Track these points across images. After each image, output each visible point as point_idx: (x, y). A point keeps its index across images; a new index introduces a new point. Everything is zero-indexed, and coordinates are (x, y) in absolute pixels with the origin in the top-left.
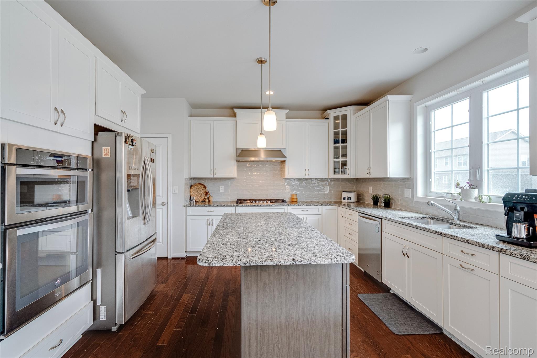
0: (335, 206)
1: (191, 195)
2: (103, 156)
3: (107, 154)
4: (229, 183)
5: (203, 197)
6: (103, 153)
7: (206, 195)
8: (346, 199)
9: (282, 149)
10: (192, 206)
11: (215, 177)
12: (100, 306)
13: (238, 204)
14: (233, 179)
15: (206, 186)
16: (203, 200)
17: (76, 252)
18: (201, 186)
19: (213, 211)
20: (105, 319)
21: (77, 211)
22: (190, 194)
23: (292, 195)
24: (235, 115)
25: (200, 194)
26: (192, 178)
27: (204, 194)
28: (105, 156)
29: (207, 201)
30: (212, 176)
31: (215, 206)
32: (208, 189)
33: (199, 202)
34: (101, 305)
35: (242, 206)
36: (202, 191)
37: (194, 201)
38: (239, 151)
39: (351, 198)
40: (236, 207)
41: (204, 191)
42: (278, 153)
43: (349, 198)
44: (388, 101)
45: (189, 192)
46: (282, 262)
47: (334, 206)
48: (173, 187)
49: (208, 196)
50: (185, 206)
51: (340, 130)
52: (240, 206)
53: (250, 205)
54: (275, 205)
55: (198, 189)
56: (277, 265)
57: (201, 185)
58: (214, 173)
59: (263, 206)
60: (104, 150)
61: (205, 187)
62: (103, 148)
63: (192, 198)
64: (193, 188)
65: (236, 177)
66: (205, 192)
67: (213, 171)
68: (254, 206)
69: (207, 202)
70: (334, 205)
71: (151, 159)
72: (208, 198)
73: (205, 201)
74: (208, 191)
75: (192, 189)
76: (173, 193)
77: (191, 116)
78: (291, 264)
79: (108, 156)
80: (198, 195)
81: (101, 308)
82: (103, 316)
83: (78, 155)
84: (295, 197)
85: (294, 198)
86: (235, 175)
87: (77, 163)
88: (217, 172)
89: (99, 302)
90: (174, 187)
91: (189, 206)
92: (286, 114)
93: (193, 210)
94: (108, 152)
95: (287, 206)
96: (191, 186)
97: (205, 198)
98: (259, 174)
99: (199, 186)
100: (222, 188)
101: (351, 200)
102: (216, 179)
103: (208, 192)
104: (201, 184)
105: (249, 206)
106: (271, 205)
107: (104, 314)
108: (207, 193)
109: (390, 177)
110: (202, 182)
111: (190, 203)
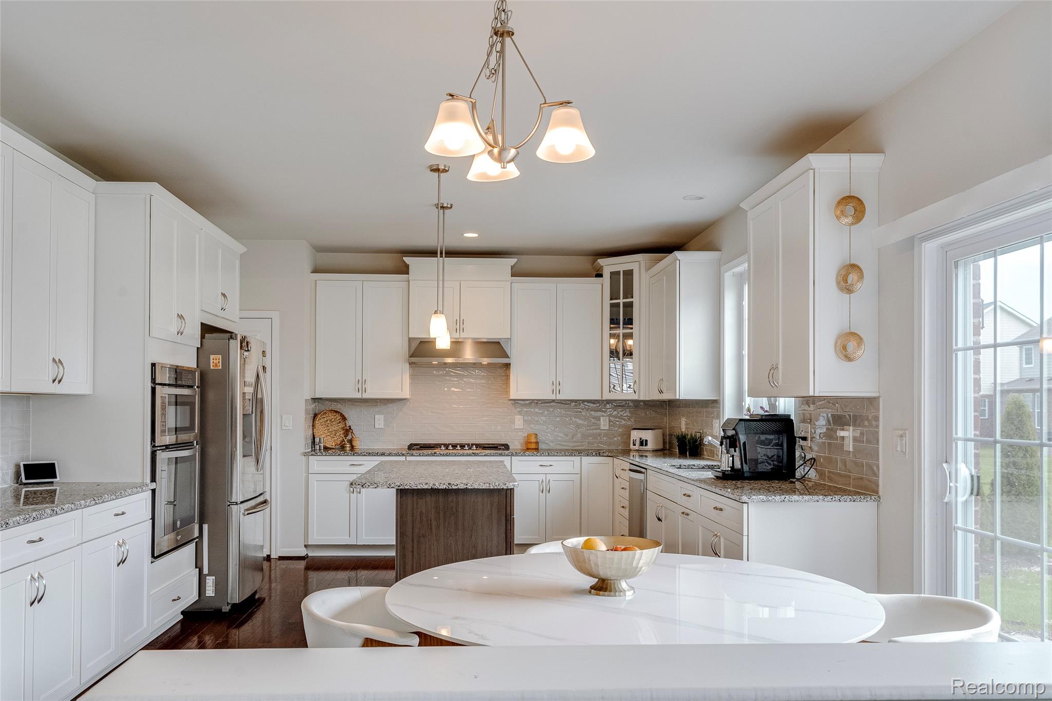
0: (607, 456)
1: (315, 434)
2: (212, 368)
3: (217, 366)
4: (394, 410)
5: (340, 440)
6: (212, 364)
7: (346, 435)
8: (638, 443)
9: (503, 340)
10: (319, 454)
11: (365, 396)
12: (207, 577)
13: (411, 451)
14: (402, 401)
15: (346, 416)
16: (340, 444)
17: (173, 501)
18: (334, 416)
19: (360, 465)
20: (214, 595)
21: (175, 443)
22: (313, 432)
23: (529, 436)
24: (404, 270)
25: (333, 433)
26: (316, 399)
27: (342, 432)
28: (213, 368)
29: (348, 446)
30: (358, 396)
31: (365, 455)
32: (349, 423)
33: (331, 448)
34: (208, 575)
35: (417, 456)
36: (338, 427)
37: (322, 445)
38: (414, 345)
39: (646, 441)
40: (407, 457)
41: (341, 425)
42: (495, 348)
43: (643, 443)
44: (678, 262)
45: (311, 427)
46: (437, 486)
47: (605, 456)
48: (282, 417)
49: (349, 437)
50: (305, 454)
51: (621, 301)
52: (415, 456)
53: (435, 453)
54: (484, 454)
55: (328, 422)
56: (432, 488)
57: (335, 414)
58: (364, 389)
59: (460, 456)
60: (213, 359)
61: (344, 418)
62: (212, 357)
63: (317, 440)
64: (319, 420)
65: (408, 397)
66: (343, 429)
67: (361, 384)
68: (442, 456)
69: (348, 449)
70: (605, 454)
71: (264, 366)
72: (350, 441)
73: (343, 447)
74: (350, 426)
75: (317, 422)
76: (282, 429)
77: (316, 271)
78: (447, 488)
79: (219, 368)
80: (328, 434)
81: (208, 579)
82: (210, 592)
83: (177, 366)
84: (533, 440)
85: (531, 443)
86: (406, 393)
87: (176, 379)
88: (368, 386)
89: (206, 571)
90: (284, 416)
91: (314, 455)
92: (512, 267)
93: (320, 463)
94: (219, 362)
95: (510, 456)
96: (315, 416)
97: (344, 440)
98: (457, 390)
99: (331, 416)
100: (380, 421)
101: (646, 445)
102: (367, 402)
103: (350, 428)
104: (336, 412)
105: (433, 456)
106: (477, 454)
107: (211, 588)
108: (348, 431)
109: (680, 398)
110: (338, 407)
111: (314, 450)
